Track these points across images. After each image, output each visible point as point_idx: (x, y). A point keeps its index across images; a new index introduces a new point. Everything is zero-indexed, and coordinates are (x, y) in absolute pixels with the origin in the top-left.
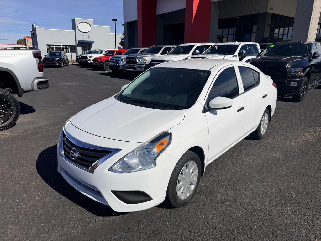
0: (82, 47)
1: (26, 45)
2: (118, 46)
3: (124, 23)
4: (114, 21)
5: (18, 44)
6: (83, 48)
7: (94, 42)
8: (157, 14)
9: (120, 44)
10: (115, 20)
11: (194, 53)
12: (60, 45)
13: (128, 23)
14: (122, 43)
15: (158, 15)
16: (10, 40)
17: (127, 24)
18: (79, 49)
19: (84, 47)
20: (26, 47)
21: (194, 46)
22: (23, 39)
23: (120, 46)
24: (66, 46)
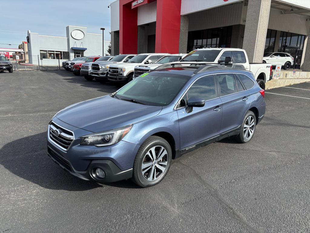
0: (75, 54)
1: (24, 50)
2: (106, 54)
3: (111, 32)
5: (19, 48)
7: (86, 49)
9: (108, 52)
10: (103, 29)
11: (147, 63)
12: (54, 51)
13: (114, 32)
14: (110, 51)
15: (139, 26)
16: (9, 45)
17: (113, 33)
18: (72, 55)
19: (77, 53)
20: (24, 51)
21: (148, 56)
22: (22, 44)
23: (108, 54)
24: (61, 52)
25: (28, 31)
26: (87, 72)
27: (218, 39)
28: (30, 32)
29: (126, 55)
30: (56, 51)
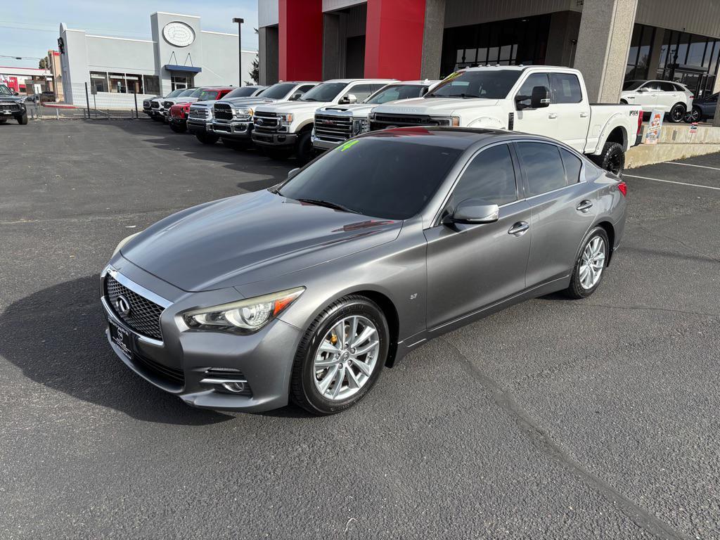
0: (173, 81)
1: (52, 73)
2: (246, 81)
3: (260, 28)
4: (238, 24)
5: (41, 67)
6: (176, 83)
7: (199, 70)
8: (324, 10)
9: (253, 77)
10: (240, 21)
11: (345, 101)
12: (123, 75)
13: (267, 28)
14: (256, 75)
15: (324, 13)
16: (17, 58)
17: (264, 30)
18: (166, 84)
19: (178, 80)
20: (51, 75)
21: (347, 84)
22: (47, 57)
23: (252, 81)
24: (139, 76)
25: (61, 26)
26: (204, 124)
27: (516, 46)
28: (65, 28)
29: (295, 83)
30: (128, 75)
